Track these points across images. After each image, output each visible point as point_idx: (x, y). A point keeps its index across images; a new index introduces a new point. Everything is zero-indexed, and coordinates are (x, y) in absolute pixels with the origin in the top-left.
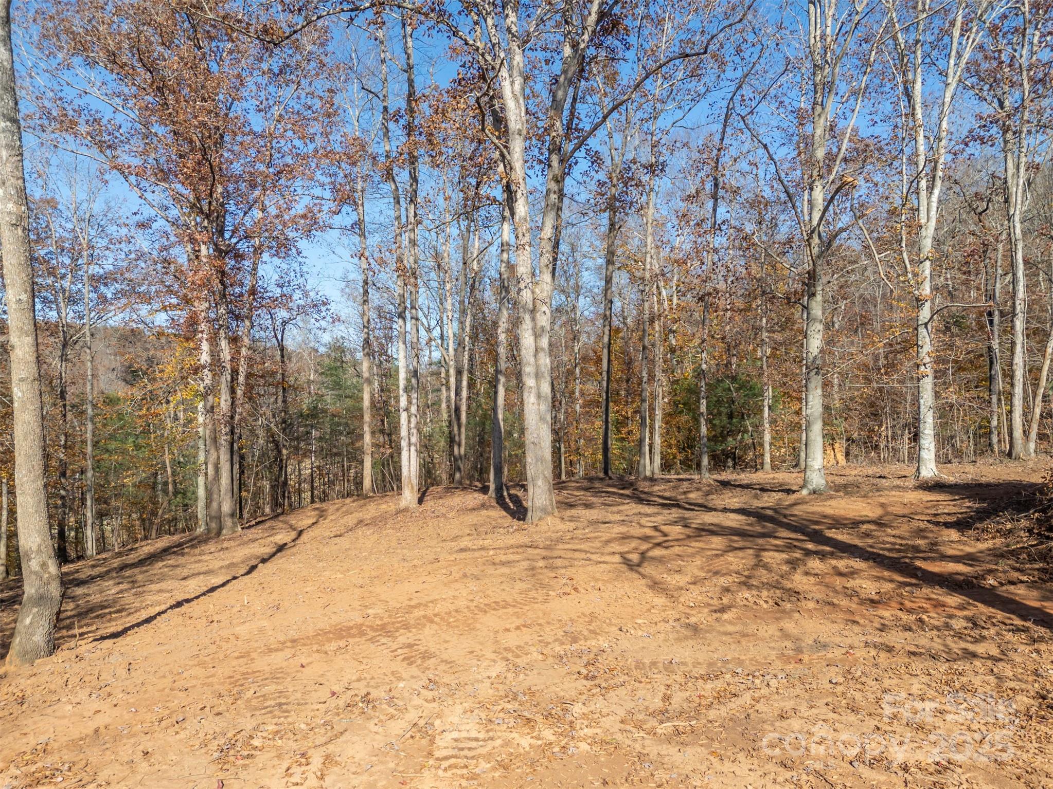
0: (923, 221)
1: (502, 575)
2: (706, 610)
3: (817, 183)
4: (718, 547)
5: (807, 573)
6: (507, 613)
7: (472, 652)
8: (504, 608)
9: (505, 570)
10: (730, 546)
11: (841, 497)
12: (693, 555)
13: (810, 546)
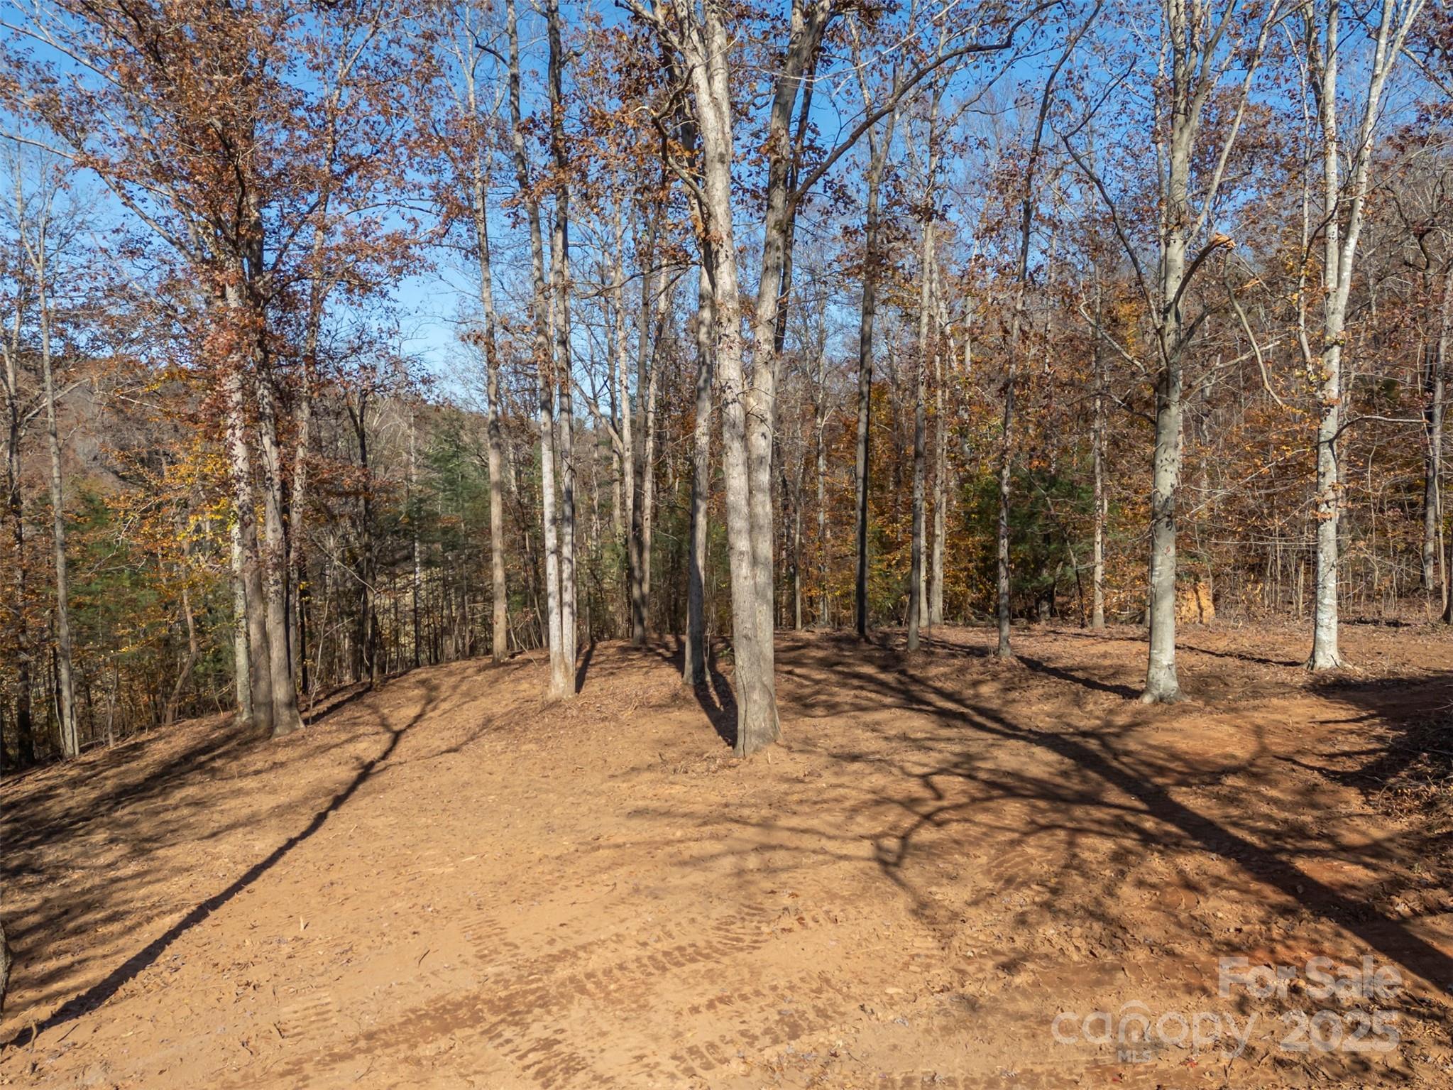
0: (1332, 285)
1: (693, 887)
2: (990, 964)
3: (1175, 236)
4: (1015, 825)
5: (1140, 884)
6: (697, 972)
7: (640, 1058)
8: (693, 960)
9: (696, 877)
10: (1033, 822)
11: (1199, 710)
12: (976, 842)
13: (1149, 824)
